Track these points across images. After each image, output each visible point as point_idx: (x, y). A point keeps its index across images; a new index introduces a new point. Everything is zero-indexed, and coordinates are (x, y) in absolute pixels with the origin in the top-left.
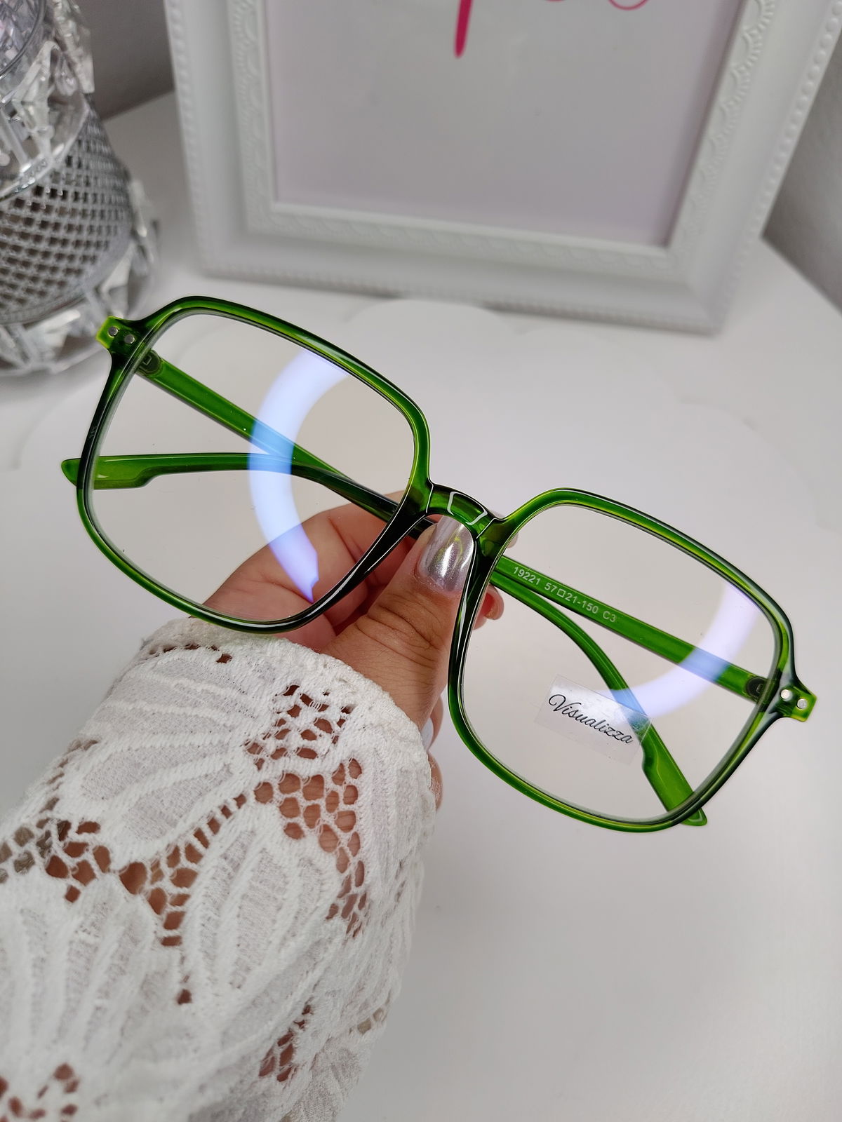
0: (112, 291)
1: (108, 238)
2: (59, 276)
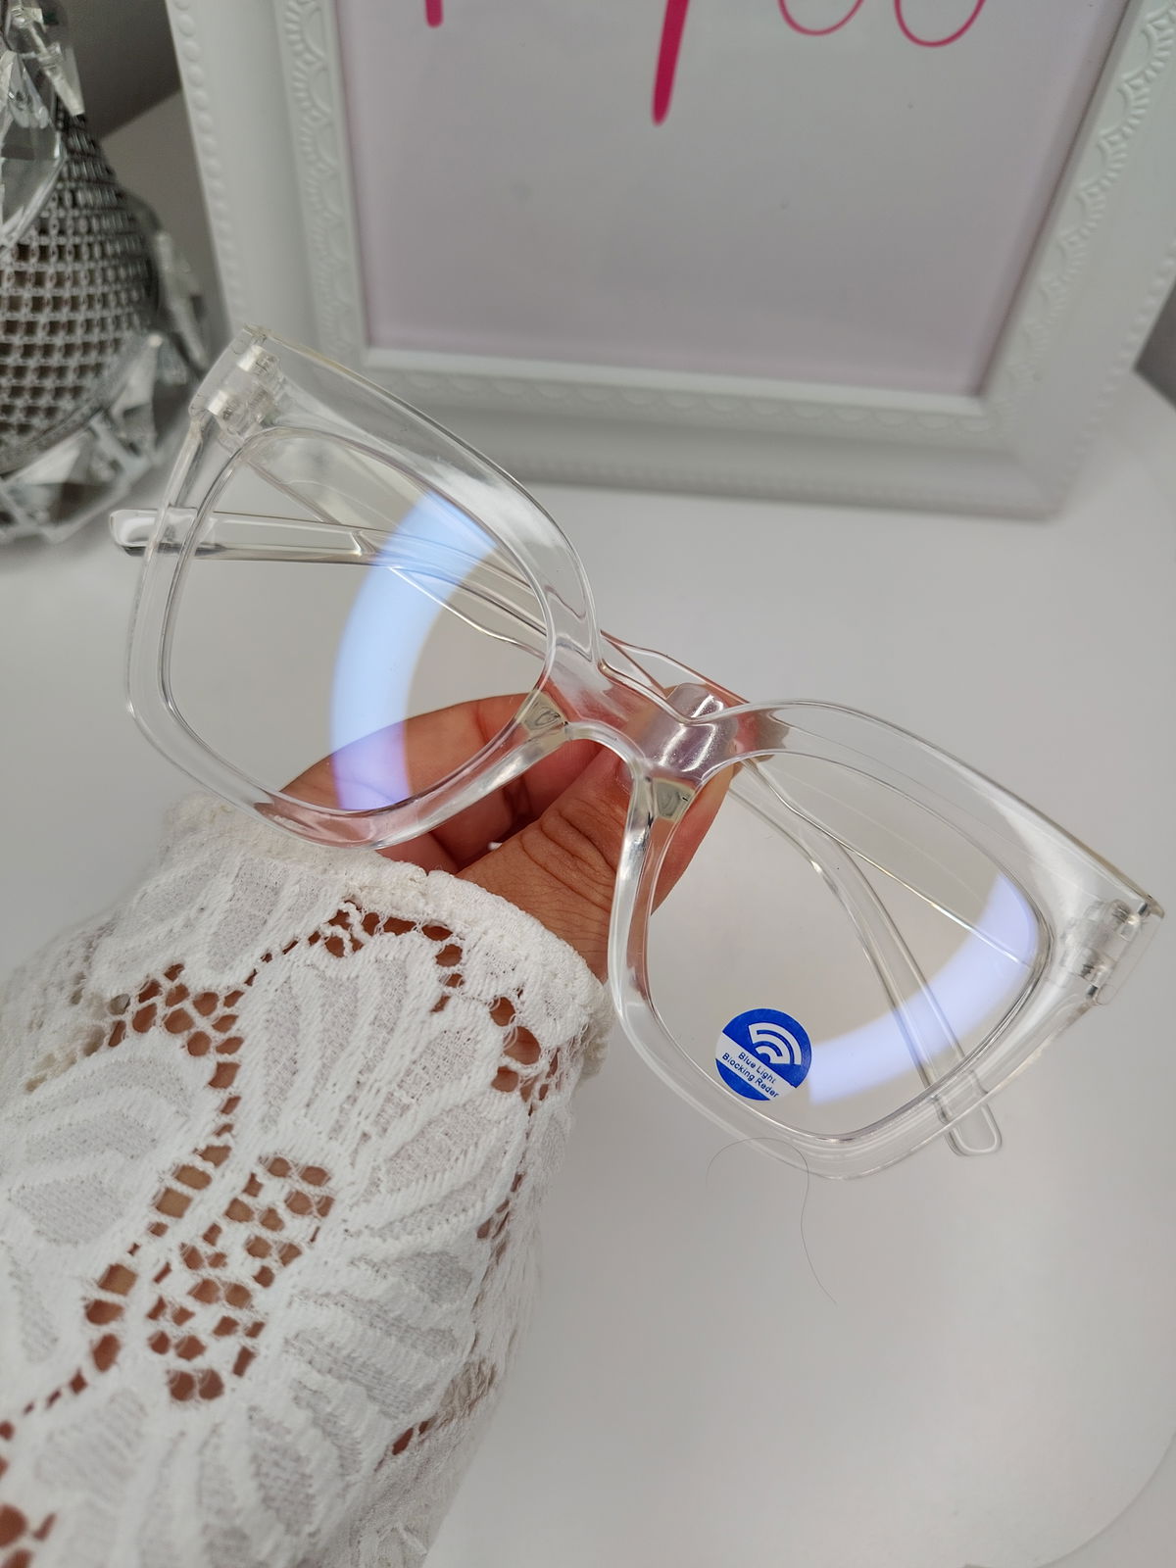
0: (129, 413)
1: (118, 335)
2: (44, 401)
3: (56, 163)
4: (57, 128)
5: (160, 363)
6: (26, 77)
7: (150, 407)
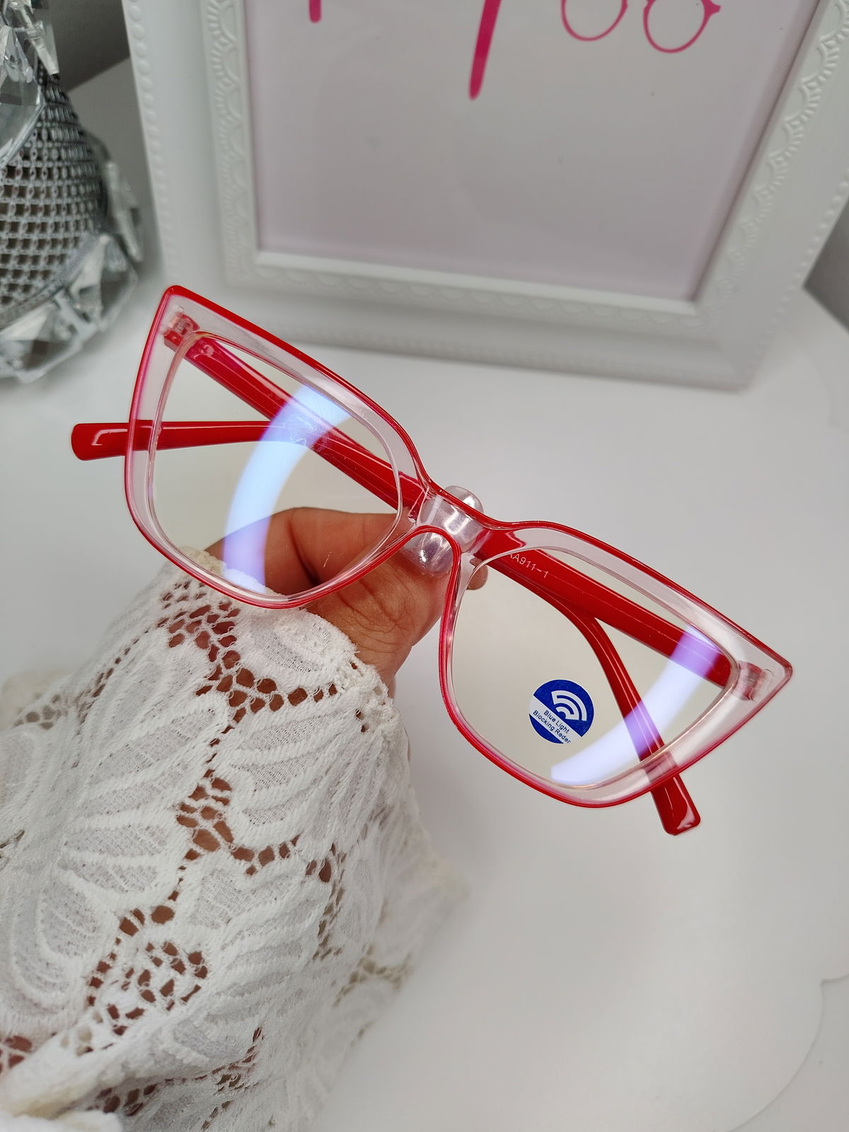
0: (83, 291)
1: (77, 234)
2: (22, 280)
3: (37, 109)
4: (39, 83)
5: (107, 256)
6: (18, 45)
7: (99, 287)
